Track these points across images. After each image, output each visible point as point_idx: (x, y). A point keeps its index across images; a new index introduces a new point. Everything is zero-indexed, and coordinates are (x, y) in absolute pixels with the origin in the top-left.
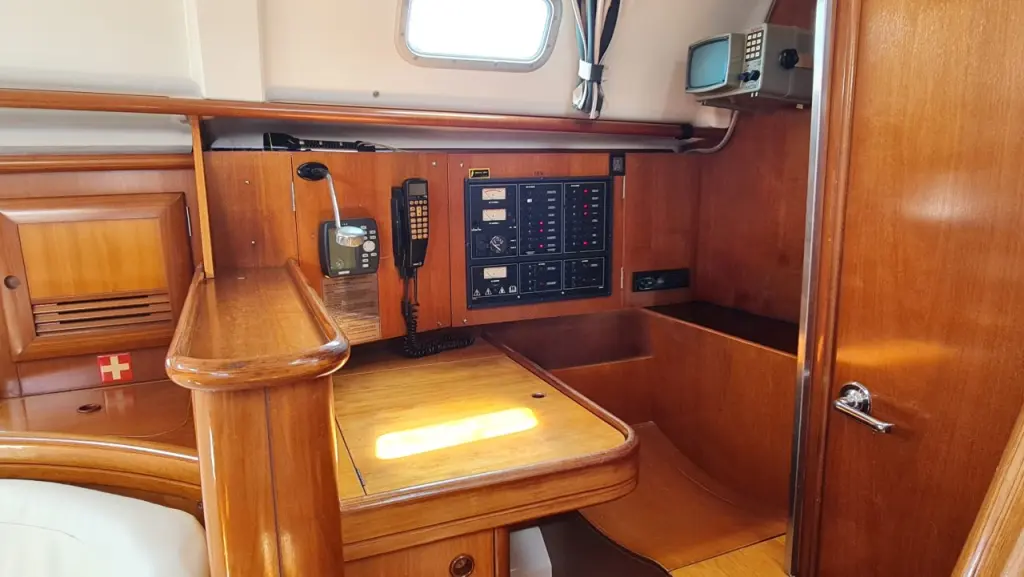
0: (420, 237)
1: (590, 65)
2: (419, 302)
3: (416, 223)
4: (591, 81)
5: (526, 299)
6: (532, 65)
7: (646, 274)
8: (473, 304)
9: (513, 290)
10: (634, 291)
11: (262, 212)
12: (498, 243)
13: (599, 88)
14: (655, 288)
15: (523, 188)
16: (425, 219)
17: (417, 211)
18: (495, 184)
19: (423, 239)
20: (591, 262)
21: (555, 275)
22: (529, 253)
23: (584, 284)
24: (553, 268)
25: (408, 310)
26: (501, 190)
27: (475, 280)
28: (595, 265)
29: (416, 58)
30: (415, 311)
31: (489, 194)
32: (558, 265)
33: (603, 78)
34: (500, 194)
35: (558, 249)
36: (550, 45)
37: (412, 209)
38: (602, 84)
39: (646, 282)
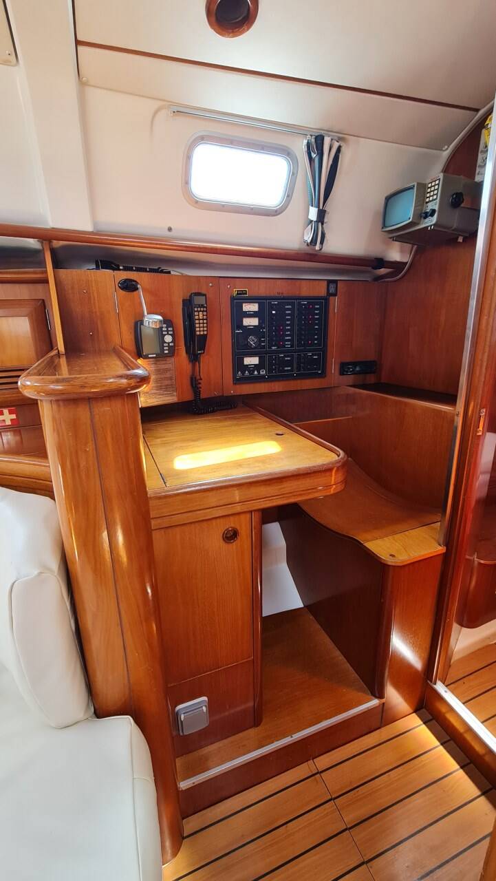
0: (202, 333)
1: (317, 209)
2: (202, 377)
3: (199, 323)
4: (317, 222)
5: (271, 379)
6: (276, 211)
7: (348, 364)
8: (237, 381)
9: (263, 372)
10: (341, 374)
11: (96, 312)
12: (253, 341)
13: (322, 228)
14: (354, 373)
15: (270, 303)
16: (205, 321)
17: (199, 315)
18: (251, 300)
19: (204, 335)
20: (313, 355)
21: (290, 363)
22: (273, 348)
23: (309, 370)
24: (289, 359)
25: (195, 383)
26: (255, 304)
27: (238, 365)
28: (316, 357)
29: (197, 202)
30: (200, 383)
31: (247, 307)
32: (292, 356)
33: (325, 220)
34: (254, 307)
35: (292, 346)
36: (289, 196)
37: (196, 313)
38: (325, 225)
39: (349, 368)
